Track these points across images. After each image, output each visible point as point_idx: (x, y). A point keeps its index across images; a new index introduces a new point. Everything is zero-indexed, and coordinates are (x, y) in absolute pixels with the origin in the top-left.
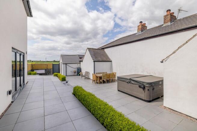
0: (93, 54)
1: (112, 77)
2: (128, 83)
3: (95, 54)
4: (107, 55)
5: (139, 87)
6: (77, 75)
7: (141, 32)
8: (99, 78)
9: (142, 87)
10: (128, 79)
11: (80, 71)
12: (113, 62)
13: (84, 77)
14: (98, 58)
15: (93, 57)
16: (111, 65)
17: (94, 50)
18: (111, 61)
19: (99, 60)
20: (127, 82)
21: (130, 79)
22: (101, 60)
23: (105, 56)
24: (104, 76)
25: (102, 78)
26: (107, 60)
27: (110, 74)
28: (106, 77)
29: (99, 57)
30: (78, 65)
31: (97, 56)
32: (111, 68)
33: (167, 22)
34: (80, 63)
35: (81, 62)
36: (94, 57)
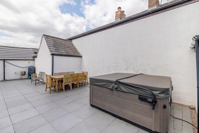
0: (53, 44)
1: (80, 80)
2: (112, 90)
3: (55, 44)
4: (75, 49)
5: (139, 101)
6: (28, 79)
7: (120, 20)
8: (59, 82)
9: (150, 100)
10: (111, 82)
11: (33, 71)
12: (83, 57)
13: (35, 82)
14: (60, 51)
15: (51, 48)
16: (81, 61)
17: (56, 39)
18: (81, 57)
19: (61, 53)
20: (111, 87)
21: (118, 82)
22: (65, 54)
23: (72, 49)
24: (67, 78)
25: (64, 82)
26: (75, 55)
27: (78, 74)
28: (70, 80)
29: (63, 49)
30: (29, 62)
31: (59, 47)
32: (81, 66)
33: (153, 6)
34: (34, 60)
35: (36, 59)
36: (54, 48)
